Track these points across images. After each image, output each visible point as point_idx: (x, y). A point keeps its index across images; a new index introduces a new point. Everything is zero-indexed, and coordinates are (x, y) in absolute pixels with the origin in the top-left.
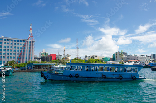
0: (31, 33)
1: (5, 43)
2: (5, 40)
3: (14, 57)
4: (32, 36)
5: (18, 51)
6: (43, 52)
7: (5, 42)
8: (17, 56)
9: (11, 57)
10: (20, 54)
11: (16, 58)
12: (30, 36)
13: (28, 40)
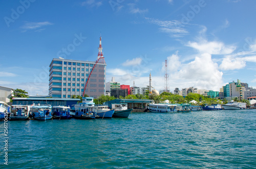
0: (101, 51)
1: (65, 68)
2: (65, 63)
3: (78, 90)
4: (103, 56)
5: (83, 80)
6: (113, 82)
7: (65, 66)
8: (82, 88)
9: (74, 90)
10: (86, 85)
11: (81, 90)
12: (99, 57)
13: (97, 62)
